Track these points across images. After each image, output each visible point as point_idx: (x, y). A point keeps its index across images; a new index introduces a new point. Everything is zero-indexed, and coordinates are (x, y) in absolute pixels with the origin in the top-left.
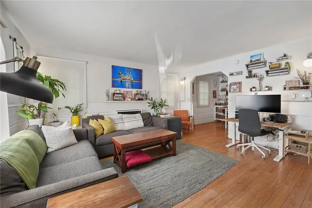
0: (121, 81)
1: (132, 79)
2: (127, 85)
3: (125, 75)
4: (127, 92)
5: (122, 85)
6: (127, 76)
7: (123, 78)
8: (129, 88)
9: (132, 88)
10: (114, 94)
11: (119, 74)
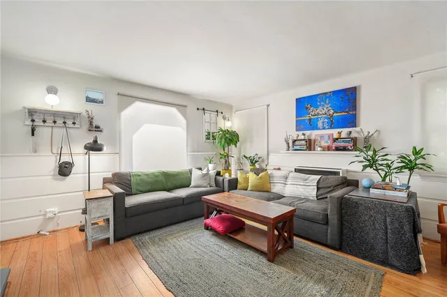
0: (310, 120)
1: (332, 112)
2: (320, 124)
3: (317, 107)
4: (322, 137)
5: (312, 125)
6: (320, 108)
7: (313, 113)
8: (324, 128)
9: (331, 127)
10: (294, 141)
11: (307, 108)
